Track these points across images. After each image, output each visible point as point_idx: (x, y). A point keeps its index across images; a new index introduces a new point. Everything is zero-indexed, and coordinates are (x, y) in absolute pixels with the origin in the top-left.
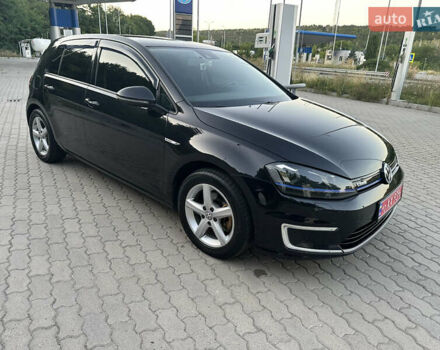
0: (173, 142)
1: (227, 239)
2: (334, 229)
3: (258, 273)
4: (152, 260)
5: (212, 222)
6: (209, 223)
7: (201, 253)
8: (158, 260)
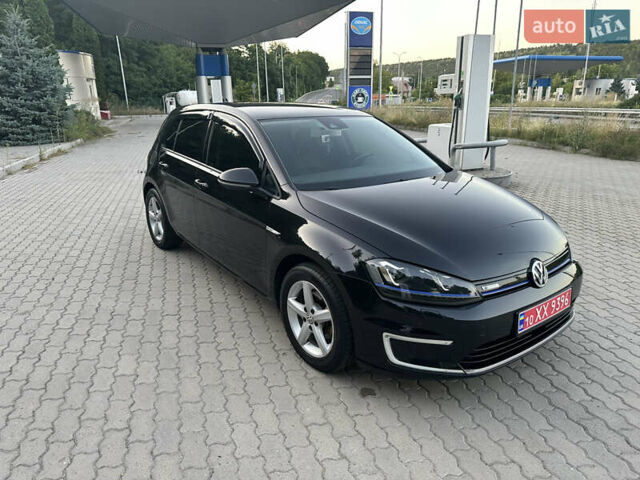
0: (274, 232)
1: (328, 347)
2: (449, 343)
3: (365, 393)
4: (245, 368)
5: (313, 326)
6: (310, 327)
7: (304, 364)
8: (251, 368)
